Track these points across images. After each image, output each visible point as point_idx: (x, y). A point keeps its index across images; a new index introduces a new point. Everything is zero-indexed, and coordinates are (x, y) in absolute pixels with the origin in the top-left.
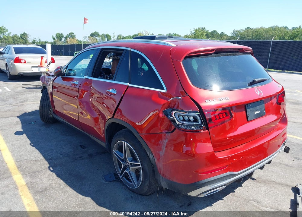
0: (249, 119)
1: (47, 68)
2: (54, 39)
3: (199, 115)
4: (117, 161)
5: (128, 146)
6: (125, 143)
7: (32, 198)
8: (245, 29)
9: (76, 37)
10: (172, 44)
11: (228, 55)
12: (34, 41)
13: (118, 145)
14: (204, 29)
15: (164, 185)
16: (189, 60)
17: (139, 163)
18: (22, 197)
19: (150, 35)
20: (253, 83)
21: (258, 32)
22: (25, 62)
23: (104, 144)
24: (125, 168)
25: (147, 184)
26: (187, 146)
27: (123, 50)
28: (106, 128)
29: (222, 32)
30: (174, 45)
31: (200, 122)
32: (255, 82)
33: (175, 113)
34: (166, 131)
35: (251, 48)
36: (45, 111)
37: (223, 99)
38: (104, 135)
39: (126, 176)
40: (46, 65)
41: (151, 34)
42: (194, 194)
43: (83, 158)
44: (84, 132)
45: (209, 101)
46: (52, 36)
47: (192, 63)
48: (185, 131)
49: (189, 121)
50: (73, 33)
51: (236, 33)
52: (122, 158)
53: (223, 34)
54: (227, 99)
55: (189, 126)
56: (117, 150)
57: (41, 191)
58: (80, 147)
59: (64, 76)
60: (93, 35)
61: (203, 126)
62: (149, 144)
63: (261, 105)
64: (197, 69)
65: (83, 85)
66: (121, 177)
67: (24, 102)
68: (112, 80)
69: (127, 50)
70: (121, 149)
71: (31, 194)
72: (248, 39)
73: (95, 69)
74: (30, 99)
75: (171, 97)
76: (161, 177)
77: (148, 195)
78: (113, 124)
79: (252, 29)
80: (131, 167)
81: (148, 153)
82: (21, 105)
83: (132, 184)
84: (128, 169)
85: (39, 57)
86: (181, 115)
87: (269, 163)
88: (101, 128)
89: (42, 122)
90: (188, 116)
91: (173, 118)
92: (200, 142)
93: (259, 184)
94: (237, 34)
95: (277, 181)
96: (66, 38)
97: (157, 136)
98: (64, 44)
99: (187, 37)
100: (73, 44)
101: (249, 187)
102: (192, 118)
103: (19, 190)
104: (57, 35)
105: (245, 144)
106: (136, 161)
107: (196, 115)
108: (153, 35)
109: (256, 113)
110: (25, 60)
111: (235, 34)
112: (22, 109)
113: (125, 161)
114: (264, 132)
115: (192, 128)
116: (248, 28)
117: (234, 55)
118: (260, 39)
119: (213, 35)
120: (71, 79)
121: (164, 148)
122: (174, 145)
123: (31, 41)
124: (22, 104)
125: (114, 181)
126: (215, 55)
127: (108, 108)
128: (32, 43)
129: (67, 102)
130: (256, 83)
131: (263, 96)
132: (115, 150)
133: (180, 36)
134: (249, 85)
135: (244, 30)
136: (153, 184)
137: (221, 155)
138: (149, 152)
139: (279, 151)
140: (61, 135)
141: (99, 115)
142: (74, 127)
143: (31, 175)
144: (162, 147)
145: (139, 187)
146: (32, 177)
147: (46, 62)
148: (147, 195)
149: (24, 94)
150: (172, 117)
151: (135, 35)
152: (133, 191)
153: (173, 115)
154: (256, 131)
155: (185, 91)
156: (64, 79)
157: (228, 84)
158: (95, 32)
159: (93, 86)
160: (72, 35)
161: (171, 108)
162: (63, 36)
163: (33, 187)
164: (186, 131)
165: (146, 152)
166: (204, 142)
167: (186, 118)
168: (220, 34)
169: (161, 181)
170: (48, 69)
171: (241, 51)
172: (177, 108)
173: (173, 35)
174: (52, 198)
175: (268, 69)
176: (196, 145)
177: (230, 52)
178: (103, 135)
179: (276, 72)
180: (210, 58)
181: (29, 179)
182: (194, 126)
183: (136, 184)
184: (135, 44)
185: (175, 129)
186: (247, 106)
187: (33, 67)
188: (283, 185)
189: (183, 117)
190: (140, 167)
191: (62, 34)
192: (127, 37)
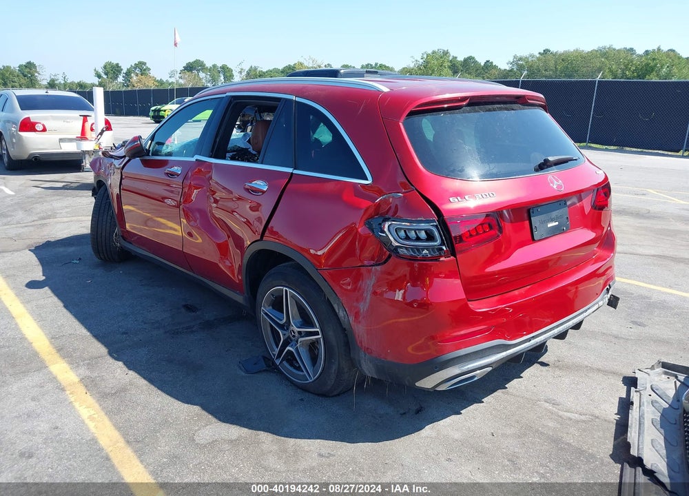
0: (537, 235)
1: (95, 142)
2: (99, 76)
3: (436, 226)
4: (269, 329)
5: (293, 296)
6: (286, 291)
7: (97, 406)
8: (539, 53)
9: (151, 71)
10: (382, 86)
11: (494, 110)
12: (53, 81)
13: (273, 295)
14: (446, 53)
15: (368, 369)
16: (416, 118)
17: (318, 330)
18: (77, 405)
19: (323, 68)
20: (544, 166)
21: (568, 61)
22: (44, 130)
23: (239, 298)
24: (287, 343)
25: (333, 371)
26: (413, 285)
27: (279, 99)
28: (245, 261)
29: (488, 61)
30: (385, 90)
31: (439, 241)
32: (548, 164)
33: (389, 227)
34: (372, 262)
35: (542, 96)
36: (104, 234)
37: (484, 196)
38: (240, 278)
39: (290, 358)
40: (94, 135)
41: (325, 66)
42: (428, 383)
43: (194, 329)
44: (194, 275)
45: (456, 200)
46: (95, 70)
47: (423, 126)
48: (410, 259)
49: (418, 239)
50: (145, 64)
51: (520, 63)
52: (281, 323)
53: (489, 65)
54: (491, 195)
55: (418, 250)
56: (271, 307)
57: (113, 392)
58: (183, 310)
59: (147, 158)
60: (189, 68)
61: (444, 248)
62: (337, 289)
63: (561, 210)
64: (432, 137)
65: (192, 175)
66: (278, 362)
67: (49, 217)
68: (257, 163)
69: (287, 100)
70: (278, 304)
71: (94, 398)
72: (546, 77)
73: (218, 140)
74: (61, 211)
75: (380, 193)
76: (362, 354)
77: (335, 396)
78: (261, 253)
79: (554, 55)
80: (300, 339)
81: (335, 306)
82: (43, 225)
83: (301, 373)
84: (293, 343)
85: (75, 119)
86: (401, 229)
87: (577, 327)
88: (235, 264)
89: (97, 260)
90: (415, 230)
91: (386, 234)
92: (439, 277)
93: (558, 372)
94: (521, 66)
95: (595, 366)
96: (128, 74)
97: (354, 273)
98: (124, 89)
99: (407, 73)
100: (145, 88)
101: (538, 377)
102: (423, 235)
103: (68, 392)
104: (105, 67)
105: (528, 287)
106: (313, 326)
107: (431, 228)
108: (329, 68)
109: (550, 225)
110: (44, 125)
111: (517, 64)
112: (45, 233)
113: (288, 329)
114: (566, 264)
115: (424, 252)
116: (546, 51)
117: (507, 109)
118: (574, 77)
119: (468, 68)
120: (163, 164)
121: (368, 296)
122: (388, 283)
123: (45, 83)
124: (44, 222)
125: (264, 371)
126: (468, 108)
127: (248, 223)
128: (48, 86)
129: (148, 215)
130: (551, 166)
131: (563, 191)
132: (264, 307)
133: (392, 70)
134: (536, 170)
135: (538, 56)
136: (346, 370)
137: (481, 307)
138: (338, 305)
139: (597, 303)
140: (142, 285)
141: (229, 237)
142: (172, 265)
143: (88, 364)
144: (365, 295)
145: (316, 379)
146: (90, 366)
147: (92, 130)
148: (333, 396)
149: (46, 201)
150: (384, 232)
151: (289, 67)
152: (304, 389)
153: (386, 230)
154: (550, 264)
155: (411, 181)
156: (148, 164)
157: (494, 168)
158: (195, 60)
159: (215, 177)
160: (141, 68)
161: (382, 215)
162: (122, 70)
163: (96, 385)
164: (413, 259)
165: (332, 305)
166: (447, 277)
167: (412, 234)
168: (482, 64)
169: (362, 361)
170: (100, 144)
171: (521, 101)
172: (393, 216)
173: (375, 68)
174: (138, 405)
175: (589, 144)
176: (431, 283)
177: (499, 103)
178: (237, 278)
179: (606, 150)
180: (458, 116)
181: (83, 371)
182: (427, 250)
183: (310, 374)
184: (304, 88)
185: (390, 256)
186: (531, 211)
187: (61, 140)
188: (606, 372)
189: (405, 231)
190: (320, 336)
191: (117, 64)
192: (271, 73)
